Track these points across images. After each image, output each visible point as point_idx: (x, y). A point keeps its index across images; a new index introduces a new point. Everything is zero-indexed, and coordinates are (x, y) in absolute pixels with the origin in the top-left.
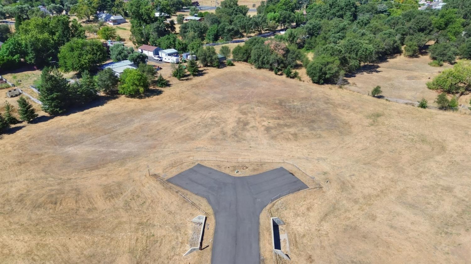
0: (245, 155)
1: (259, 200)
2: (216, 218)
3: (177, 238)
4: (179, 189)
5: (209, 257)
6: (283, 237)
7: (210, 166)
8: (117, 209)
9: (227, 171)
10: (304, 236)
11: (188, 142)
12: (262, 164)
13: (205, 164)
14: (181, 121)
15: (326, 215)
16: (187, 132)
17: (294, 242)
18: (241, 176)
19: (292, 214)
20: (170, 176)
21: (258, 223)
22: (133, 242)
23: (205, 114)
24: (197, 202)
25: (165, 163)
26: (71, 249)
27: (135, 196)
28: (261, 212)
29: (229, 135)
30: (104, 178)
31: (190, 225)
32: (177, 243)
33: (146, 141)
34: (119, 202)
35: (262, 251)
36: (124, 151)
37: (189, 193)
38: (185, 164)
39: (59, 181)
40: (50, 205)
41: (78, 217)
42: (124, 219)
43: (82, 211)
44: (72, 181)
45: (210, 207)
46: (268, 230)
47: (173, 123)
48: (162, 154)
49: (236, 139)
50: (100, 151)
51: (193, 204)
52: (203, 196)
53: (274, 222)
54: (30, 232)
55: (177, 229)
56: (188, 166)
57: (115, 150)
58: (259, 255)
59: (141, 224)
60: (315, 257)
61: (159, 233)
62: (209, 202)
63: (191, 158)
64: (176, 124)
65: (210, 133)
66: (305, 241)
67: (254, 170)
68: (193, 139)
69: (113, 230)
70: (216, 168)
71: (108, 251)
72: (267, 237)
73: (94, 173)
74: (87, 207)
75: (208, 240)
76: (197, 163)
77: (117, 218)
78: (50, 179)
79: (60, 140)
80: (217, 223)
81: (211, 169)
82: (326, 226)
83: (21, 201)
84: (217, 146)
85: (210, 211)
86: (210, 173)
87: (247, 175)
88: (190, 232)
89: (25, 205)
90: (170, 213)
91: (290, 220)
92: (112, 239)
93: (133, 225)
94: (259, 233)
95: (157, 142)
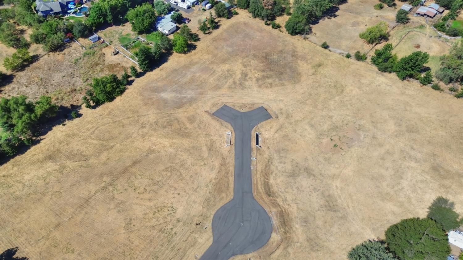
0: (245, 99)
1: (251, 124)
2: (235, 132)
3: (221, 140)
4: (218, 119)
5: (234, 148)
6: (260, 139)
7: (230, 106)
8: (196, 128)
9: (238, 109)
10: (268, 139)
11: (218, 90)
12: (253, 104)
13: (227, 104)
14: (212, 74)
15: (277, 130)
16: (216, 83)
17: (264, 142)
18: (244, 111)
19: (264, 130)
20: (213, 112)
21: (251, 135)
22: (206, 142)
23: (223, 67)
24: (226, 125)
25: (210, 104)
26: (185, 144)
27: (201, 122)
28: (252, 130)
29: (237, 84)
30: (186, 113)
31: (225, 135)
32: (222, 142)
33: (197, 89)
34: (195, 125)
35: (252, 145)
36: (189, 96)
37: (223, 121)
38: (219, 104)
39: (168, 115)
40: (169, 127)
41: (182, 132)
42: (200, 133)
43: (183, 129)
44: (173, 114)
45: (232, 128)
46: (254, 137)
47: (208, 75)
48: (207, 98)
49: (241, 87)
50: (177, 97)
51: (225, 126)
52: (229, 122)
53: (257, 134)
54: (167, 138)
55: (220, 136)
56: (220, 106)
57: (184, 96)
58: (251, 147)
59: (206, 134)
60: (270, 147)
61: (214, 138)
62: (232, 125)
63: (221, 100)
64: (209, 76)
65: (228, 84)
66: (268, 141)
67: (250, 108)
68: (220, 88)
69: (197, 137)
70: (233, 107)
71: (198, 146)
72: (254, 140)
73: (180, 110)
74: (184, 127)
75: (233, 142)
76: (224, 104)
77: (197, 132)
78: (163, 113)
79: (156, 89)
80: (235, 135)
81: (231, 107)
82: (277, 135)
83: (157, 124)
84: (232, 93)
85: (232, 130)
86: (230, 110)
87: (246, 111)
88: (226, 138)
89: (159, 126)
90: (217, 130)
91: (263, 133)
92: (198, 140)
93: (204, 135)
94: (251, 139)
95: (202, 90)
